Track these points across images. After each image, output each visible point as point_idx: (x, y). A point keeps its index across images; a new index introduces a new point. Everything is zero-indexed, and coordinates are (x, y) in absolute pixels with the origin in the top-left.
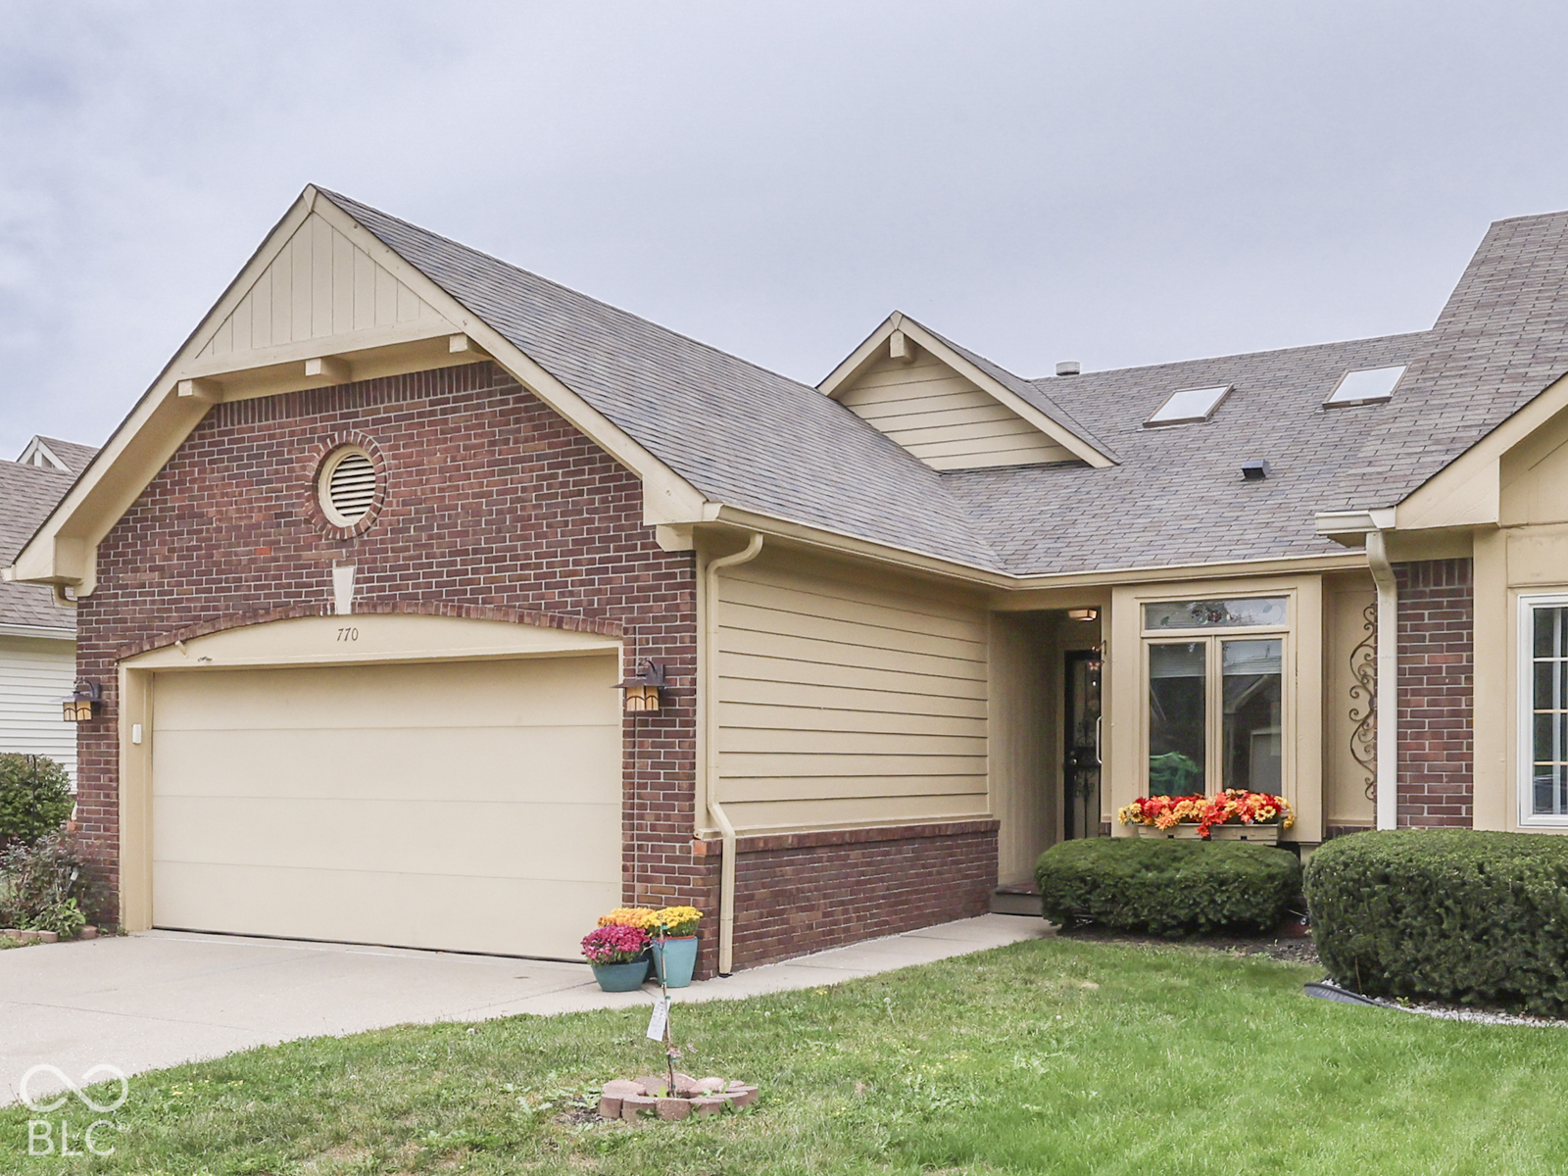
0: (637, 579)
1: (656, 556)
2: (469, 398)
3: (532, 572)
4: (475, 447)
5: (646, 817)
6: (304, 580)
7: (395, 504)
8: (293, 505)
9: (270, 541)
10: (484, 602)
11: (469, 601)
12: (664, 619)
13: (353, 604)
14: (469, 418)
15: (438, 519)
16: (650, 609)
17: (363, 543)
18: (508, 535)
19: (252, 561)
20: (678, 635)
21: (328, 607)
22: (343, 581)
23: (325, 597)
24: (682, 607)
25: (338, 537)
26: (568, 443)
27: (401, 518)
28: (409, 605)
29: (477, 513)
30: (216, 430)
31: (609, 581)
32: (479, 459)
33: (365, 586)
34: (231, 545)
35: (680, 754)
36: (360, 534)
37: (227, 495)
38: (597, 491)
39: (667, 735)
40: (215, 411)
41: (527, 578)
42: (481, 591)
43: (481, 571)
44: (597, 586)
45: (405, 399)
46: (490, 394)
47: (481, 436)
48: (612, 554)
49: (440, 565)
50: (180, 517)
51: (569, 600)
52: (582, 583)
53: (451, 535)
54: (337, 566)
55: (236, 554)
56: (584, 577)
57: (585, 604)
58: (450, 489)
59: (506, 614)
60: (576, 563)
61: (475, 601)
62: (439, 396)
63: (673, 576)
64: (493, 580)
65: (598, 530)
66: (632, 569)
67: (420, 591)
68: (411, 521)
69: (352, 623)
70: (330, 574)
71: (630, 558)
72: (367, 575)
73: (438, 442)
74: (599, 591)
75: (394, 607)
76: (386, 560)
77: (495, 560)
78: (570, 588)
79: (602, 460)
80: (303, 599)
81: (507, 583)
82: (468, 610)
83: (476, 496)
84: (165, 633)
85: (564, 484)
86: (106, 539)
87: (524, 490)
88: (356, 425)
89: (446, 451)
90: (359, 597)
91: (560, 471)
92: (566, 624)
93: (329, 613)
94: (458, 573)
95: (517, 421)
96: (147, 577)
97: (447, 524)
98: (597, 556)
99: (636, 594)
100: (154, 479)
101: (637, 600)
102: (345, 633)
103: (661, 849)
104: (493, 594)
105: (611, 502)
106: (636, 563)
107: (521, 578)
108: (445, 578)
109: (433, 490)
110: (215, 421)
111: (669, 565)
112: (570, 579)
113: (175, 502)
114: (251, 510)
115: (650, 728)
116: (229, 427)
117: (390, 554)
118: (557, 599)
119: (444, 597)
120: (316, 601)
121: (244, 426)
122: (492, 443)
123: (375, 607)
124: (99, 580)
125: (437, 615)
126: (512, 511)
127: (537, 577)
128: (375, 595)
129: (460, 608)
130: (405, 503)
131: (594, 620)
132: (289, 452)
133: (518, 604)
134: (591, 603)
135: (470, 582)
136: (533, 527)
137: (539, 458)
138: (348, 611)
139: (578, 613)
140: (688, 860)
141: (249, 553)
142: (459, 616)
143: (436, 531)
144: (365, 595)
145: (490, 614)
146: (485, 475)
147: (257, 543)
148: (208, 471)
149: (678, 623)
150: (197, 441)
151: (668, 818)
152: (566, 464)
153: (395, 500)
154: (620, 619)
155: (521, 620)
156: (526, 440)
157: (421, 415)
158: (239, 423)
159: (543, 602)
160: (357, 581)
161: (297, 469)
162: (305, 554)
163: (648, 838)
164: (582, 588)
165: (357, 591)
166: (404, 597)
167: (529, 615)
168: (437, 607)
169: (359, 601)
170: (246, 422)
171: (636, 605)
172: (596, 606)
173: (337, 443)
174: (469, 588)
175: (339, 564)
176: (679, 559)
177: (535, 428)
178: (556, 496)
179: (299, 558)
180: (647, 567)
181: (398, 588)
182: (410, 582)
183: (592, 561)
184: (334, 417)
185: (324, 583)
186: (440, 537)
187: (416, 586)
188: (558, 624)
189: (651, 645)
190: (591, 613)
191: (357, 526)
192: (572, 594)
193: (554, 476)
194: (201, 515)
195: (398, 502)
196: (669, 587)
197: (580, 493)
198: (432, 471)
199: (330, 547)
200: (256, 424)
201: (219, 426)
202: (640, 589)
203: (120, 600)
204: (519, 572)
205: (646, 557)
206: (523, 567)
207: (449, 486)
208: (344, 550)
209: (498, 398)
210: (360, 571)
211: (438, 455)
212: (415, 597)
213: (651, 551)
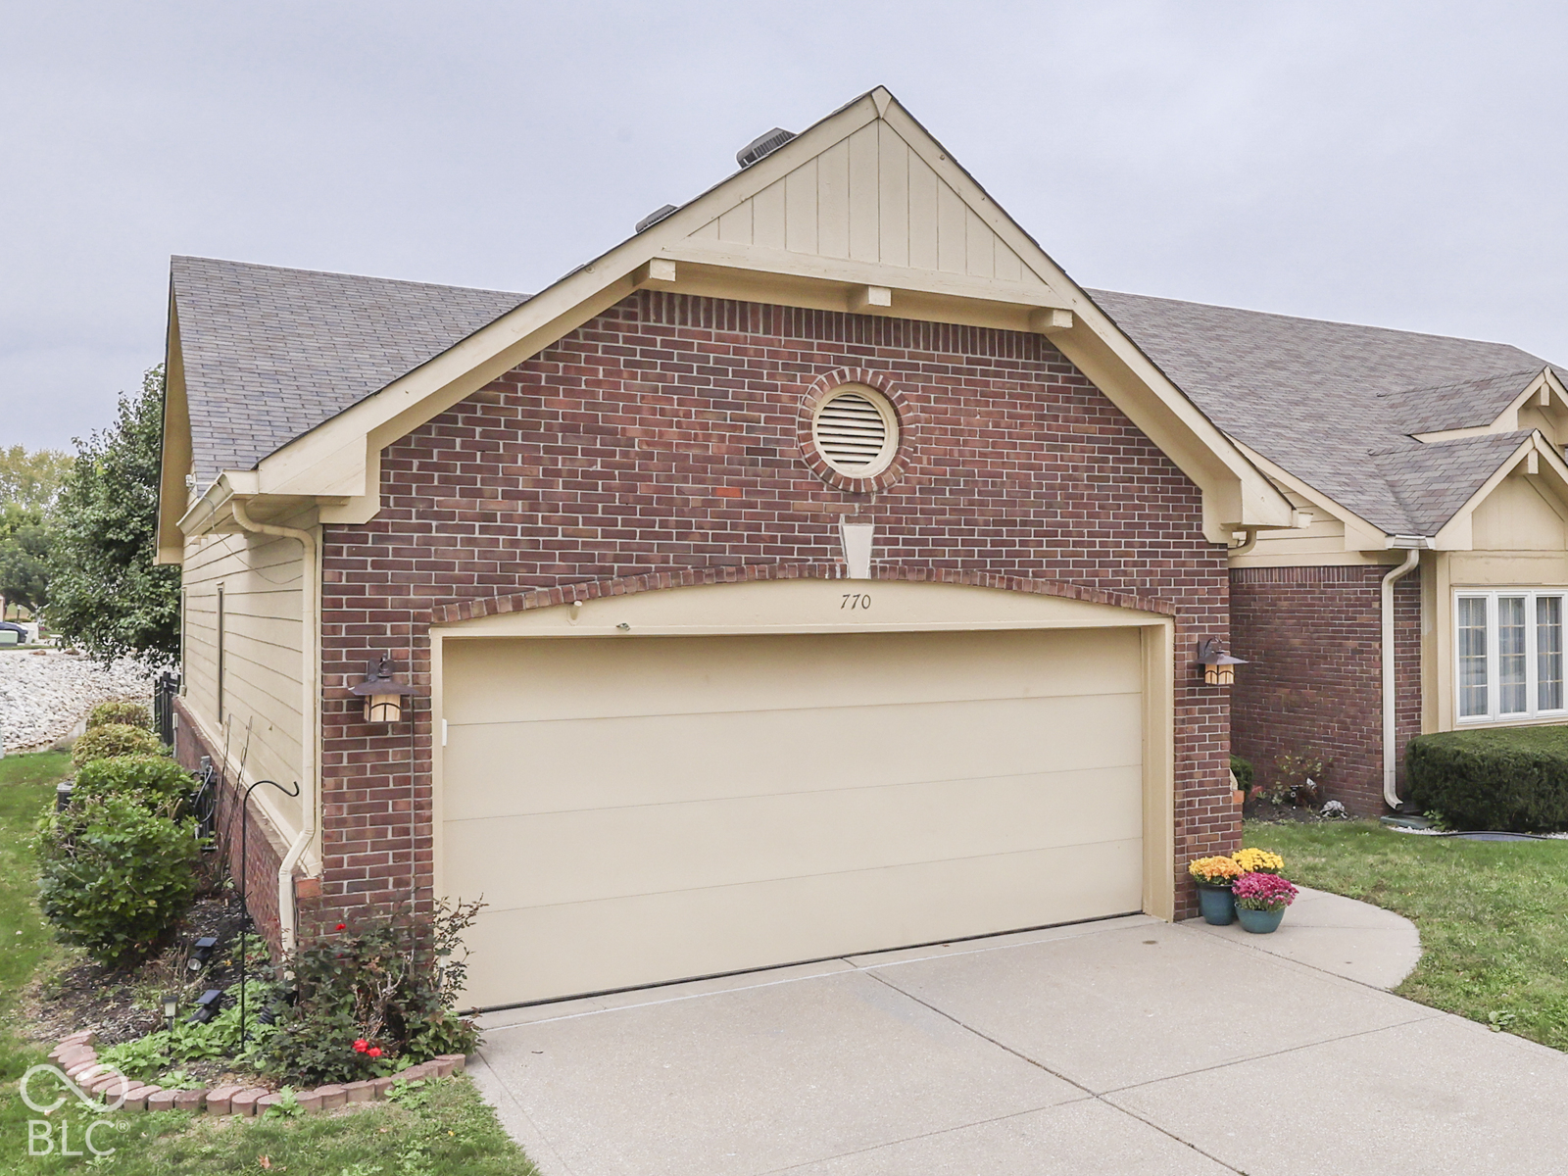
0: (1183, 564)
1: (1199, 545)
2: (1014, 365)
3: (1085, 550)
4: (1021, 417)
5: (1195, 776)
6: (796, 534)
7: (925, 461)
8: (778, 442)
9: (738, 481)
10: (1035, 575)
11: (1018, 573)
12: (1208, 601)
13: (873, 569)
14: (1013, 386)
15: (980, 484)
16: (1196, 592)
17: (882, 499)
18: (1059, 511)
19: (707, 503)
20: (1219, 615)
21: (838, 569)
22: (858, 541)
23: (829, 557)
24: (1222, 592)
25: (852, 489)
26: (1119, 432)
27: (933, 477)
28: (948, 574)
29: (1026, 484)
30: (639, 323)
31: (1160, 564)
32: (1025, 431)
33: (886, 548)
34: (670, 479)
35: (1222, 719)
36: (881, 488)
37: (663, 412)
38: (1147, 481)
39: (1212, 702)
40: (638, 299)
41: (1081, 554)
42: (1032, 564)
43: (1031, 544)
44: (1148, 568)
45: (936, 348)
46: (1038, 367)
47: (1028, 407)
48: (1160, 540)
49: (983, 533)
50: (564, 429)
51: (1122, 579)
52: (1135, 564)
53: (994, 503)
54: (846, 522)
55: (680, 491)
56: (1136, 559)
57: (1138, 583)
58: (993, 455)
59: (1061, 589)
60: (1127, 545)
61: (1025, 574)
62: (979, 356)
63: (1214, 564)
64: (1045, 554)
65: (1148, 516)
66: (1179, 555)
67: (960, 559)
68: (947, 482)
69: (862, 590)
70: (835, 530)
71: (1177, 545)
72: (888, 536)
73: (978, 403)
74: (1151, 573)
75: (930, 573)
76: (915, 521)
77: (1046, 534)
78: (1123, 568)
79: (1151, 453)
80: (795, 556)
81: (1059, 558)
82: (1019, 584)
83: (1022, 466)
84: (538, 589)
85: (1116, 470)
86: (405, 440)
87: (1075, 469)
88: (870, 364)
89: (989, 414)
90: (878, 560)
91: (1111, 457)
92: (1125, 602)
93: (838, 575)
94: (1003, 543)
95: (1068, 400)
96: (499, 506)
97: (990, 491)
98: (1148, 540)
99: (1183, 577)
100: (515, 369)
101: (1183, 583)
102: (851, 601)
103: (1208, 802)
104: (1044, 568)
105: (1160, 493)
106: (1183, 550)
107: (1074, 554)
108: (989, 548)
109: (973, 453)
110: (638, 310)
111: (1210, 554)
112: (1123, 560)
113: (560, 404)
114: (708, 437)
115: (1197, 697)
116: (664, 324)
117: (918, 515)
118: (1110, 578)
119: (988, 567)
120: (815, 560)
121: (689, 327)
122: (1042, 417)
123: (903, 572)
124: (384, 501)
125: (983, 586)
126: (1063, 487)
127: (1090, 554)
128: (900, 559)
129: (1010, 580)
130: (937, 462)
131: (1148, 599)
132: (771, 376)
133: (1071, 579)
134: (1144, 583)
135: (1018, 554)
136: (1085, 506)
137: (1090, 440)
138: (867, 575)
139: (1132, 592)
140: (1228, 809)
141: (704, 492)
142: (1009, 588)
143: (976, 497)
144: (886, 558)
145: (1046, 589)
146: (1033, 447)
147: (718, 481)
148: (625, 375)
149: (1219, 605)
150: (600, 331)
151: (1213, 774)
152: (1117, 451)
153: (925, 458)
154: (1171, 600)
155: (1078, 598)
156: (1077, 421)
157: (956, 371)
158: (684, 322)
159: (1097, 579)
160: (876, 542)
161: (784, 399)
162: (797, 503)
163: (1197, 794)
164: (1135, 569)
165: (876, 554)
166: (938, 564)
167: (1086, 591)
168: (983, 578)
169: (879, 565)
170: (696, 323)
171: (1183, 588)
172: (1148, 586)
173: (848, 379)
174: (1017, 560)
175: (849, 520)
176: (1218, 550)
177: (1086, 411)
178: (1107, 479)
179: (787, 506)
180: (1193, 555)
181: (931, 553)
182: (947, 549)
183: (1143, 545)
184: (840, 349)
185: (827, 541)
186: (982, 503)
187: (956, 553)
188: (1115, 603)
189: (1196, 624)
190: (1144, 593)
191: (878, 479)
192: (1125, 574)
193: (1106, 461)
194: (613, 432)
195: (929, 459)
196: (1210, 573)
197: (1131, 480)
198: (972, 433)
199: (836, 498)
200: (714, 331)
201: (646, 318)
202: (1187, 573)
203: (434, 534)
204: (1071, 549)
205: (1190, 545)
206: (1075, 543)
207: (992, 453)
208: (857, 505)
209: (1046, 372)
210: (877, 531)
211: (978, 417)
212: (954, 565)
213: (1195, 541)
